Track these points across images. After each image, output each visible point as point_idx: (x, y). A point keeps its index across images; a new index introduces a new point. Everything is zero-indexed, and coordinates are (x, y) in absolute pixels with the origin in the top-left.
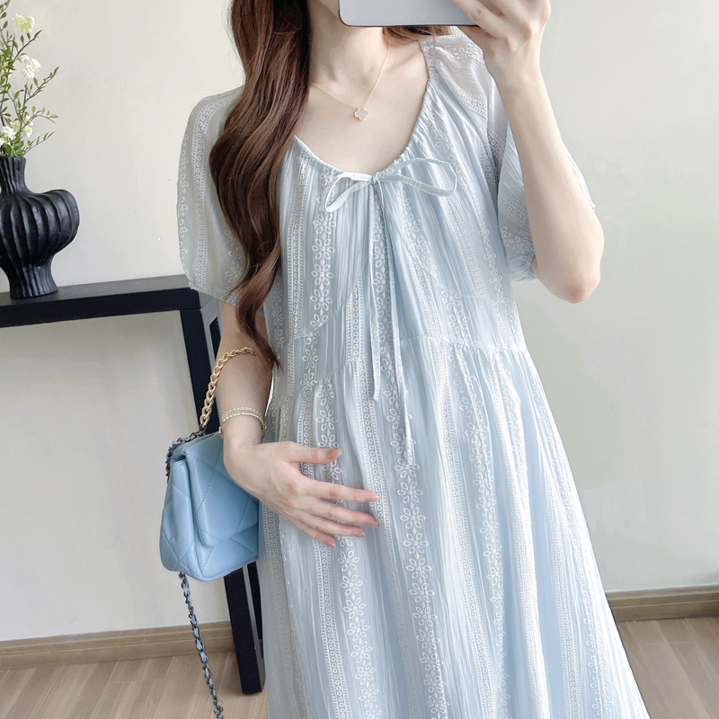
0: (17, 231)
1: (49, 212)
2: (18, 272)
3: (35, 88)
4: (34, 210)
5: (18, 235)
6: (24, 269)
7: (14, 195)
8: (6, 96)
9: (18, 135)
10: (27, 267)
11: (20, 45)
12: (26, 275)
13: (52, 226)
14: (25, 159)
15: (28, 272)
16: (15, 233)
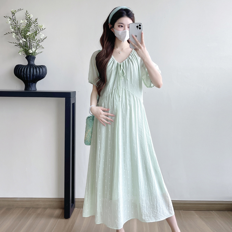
0: (32, 73)
1: (41, 70)
2: (29, 84)
3: (41, 41)
4: (37, 69)
5: (32, 74)
6: (31, 83)
7: (32, 65)
8: (35, 41)
9: (35, 51)
10: (32, 83)
11: (40, 30)
12: (31, 85)
13: (41, 73)
14: (35, 57)
15: (31, 84)
16: (31, 74)
